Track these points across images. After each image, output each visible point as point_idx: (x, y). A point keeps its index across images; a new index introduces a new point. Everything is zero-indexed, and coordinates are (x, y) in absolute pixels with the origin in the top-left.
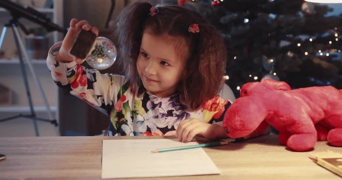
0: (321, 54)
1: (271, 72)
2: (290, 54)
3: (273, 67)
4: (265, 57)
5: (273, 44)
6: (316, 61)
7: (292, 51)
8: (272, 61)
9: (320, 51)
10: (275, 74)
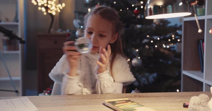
0: (165, 47)
1: (137, 57)
2: (147, 47)
3: (138, 54)
4: (134, 49)
5: (138, 41)
6: (162, 50)
7: (148, 45)
8: (137, 50)
9: (164, 45)
10: (139, 58)
